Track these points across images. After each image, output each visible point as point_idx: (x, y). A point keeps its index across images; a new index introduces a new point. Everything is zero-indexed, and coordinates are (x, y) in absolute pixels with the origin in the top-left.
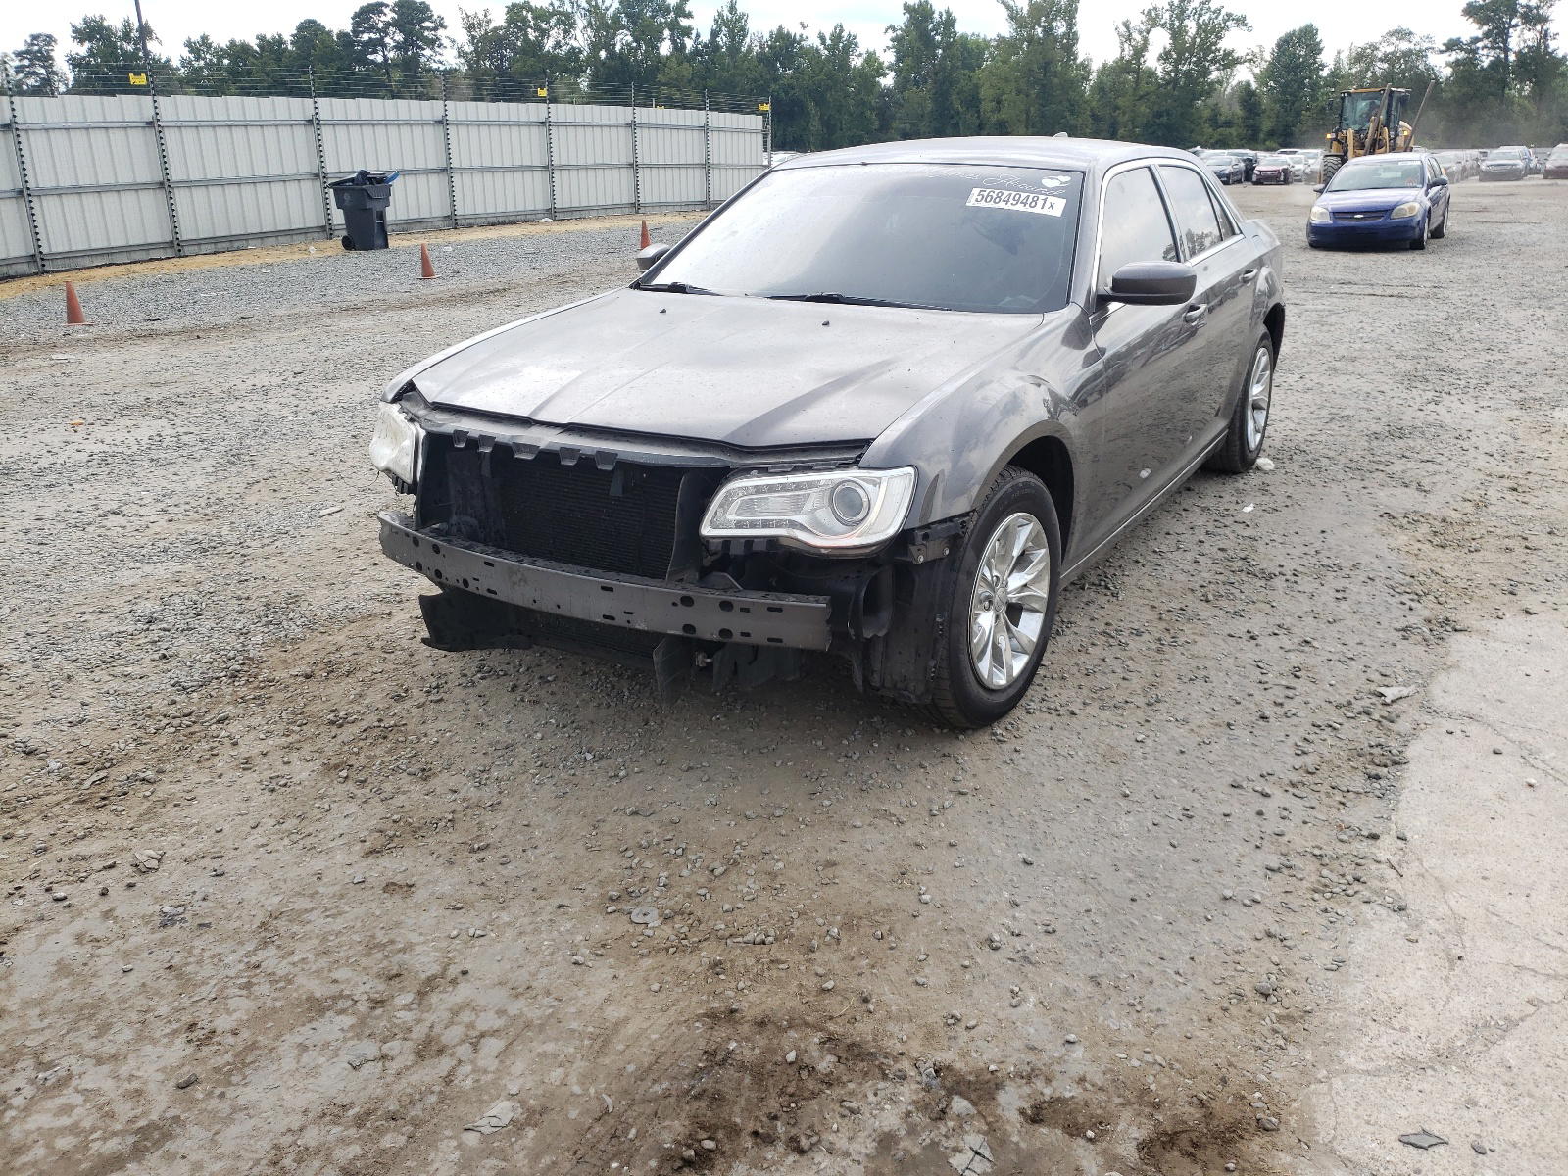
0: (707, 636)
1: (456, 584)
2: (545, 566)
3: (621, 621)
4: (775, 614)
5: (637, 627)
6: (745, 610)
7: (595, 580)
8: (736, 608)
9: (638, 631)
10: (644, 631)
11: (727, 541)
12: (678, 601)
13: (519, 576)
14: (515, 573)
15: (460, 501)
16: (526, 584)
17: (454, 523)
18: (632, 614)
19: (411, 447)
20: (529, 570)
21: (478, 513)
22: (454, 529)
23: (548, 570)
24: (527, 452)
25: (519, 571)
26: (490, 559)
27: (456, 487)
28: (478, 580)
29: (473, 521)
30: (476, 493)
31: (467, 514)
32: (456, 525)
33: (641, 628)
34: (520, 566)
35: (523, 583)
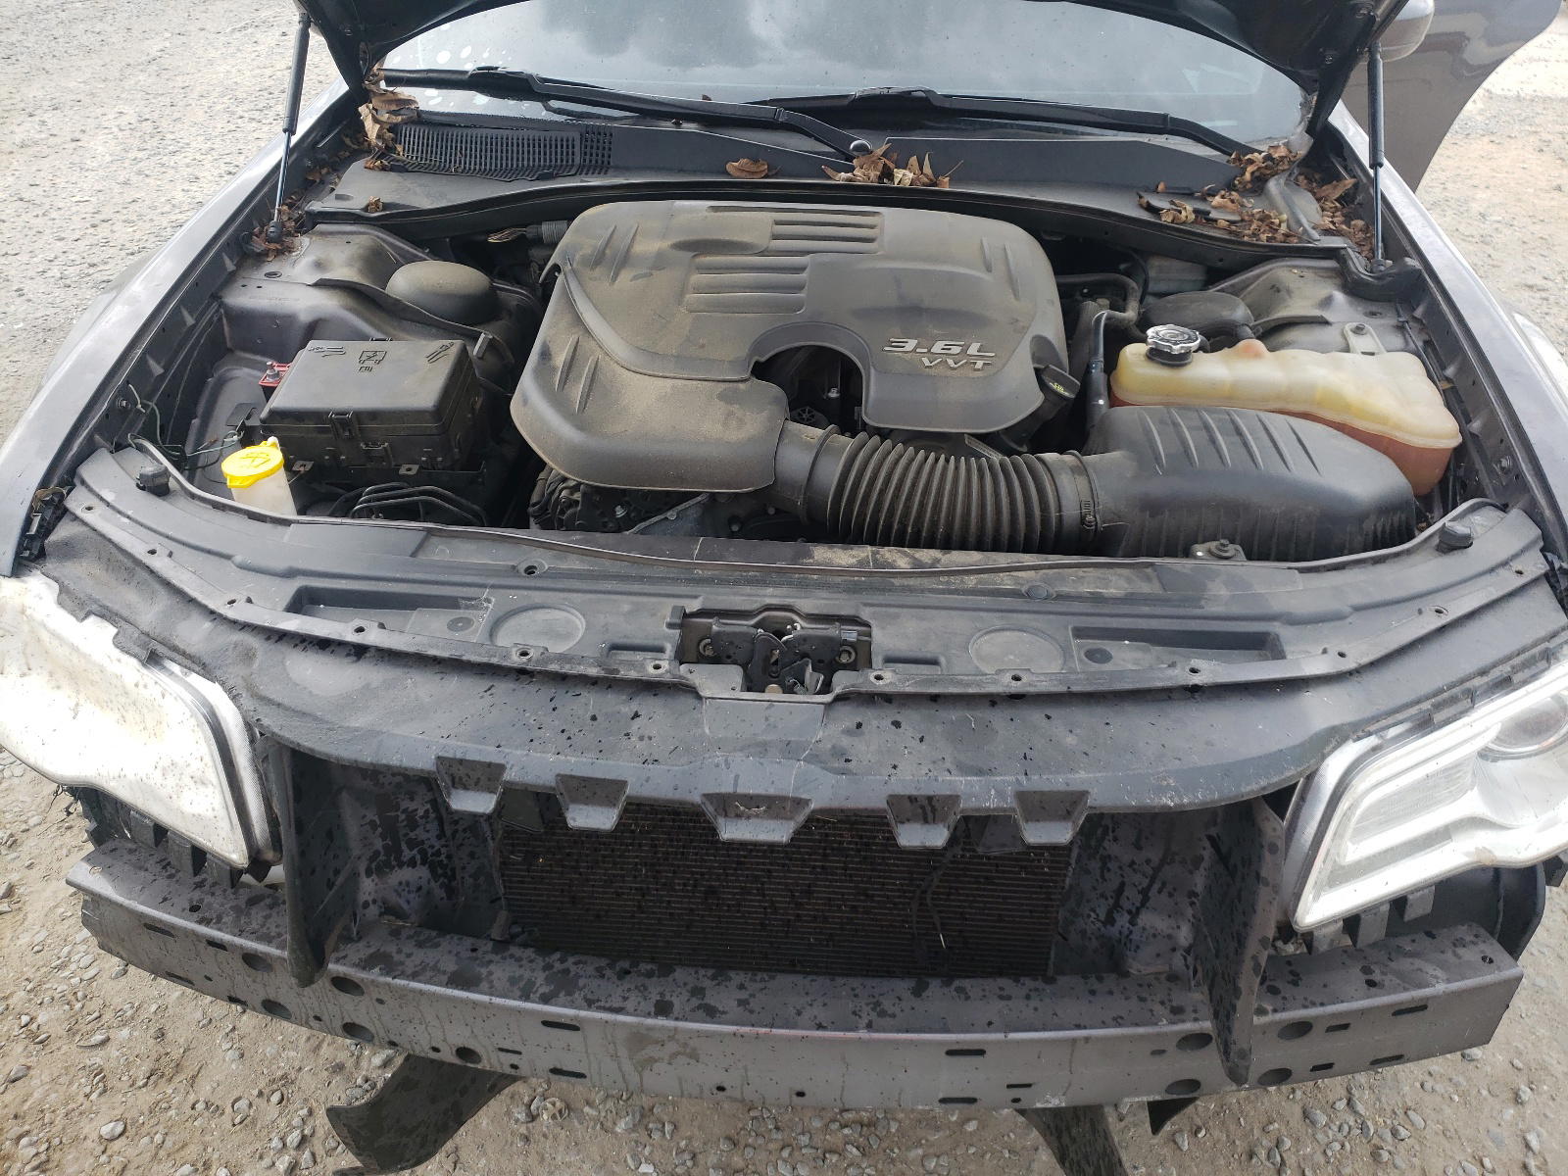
1: (432, 1055)
3: (992, 1101)
4: (1407, 1017)
6: (1341, 1027)
7: (928, 1038)
12: (1171, 1045)
13: (671, 1047)
14: (657, 1042)
15: (379, 844)
16: (693, 1062)
17: (370, 899)
18: (1029, 1085)
19: (210, 764)
20: (709, 1035)
21: (430, 851)
22: (373, 911)
23: (774, 1031)
24: (757, 816)
25: (671, 1038)
26: (566, 1016)
27: (364, 817)
28: (519, 1053)
29: (421, 873)
30: (421, 812)
31: (401, 865)
32: (374, 901)
33: (1050, 1106)
34: (676, 1029)
35: (682, 1060)
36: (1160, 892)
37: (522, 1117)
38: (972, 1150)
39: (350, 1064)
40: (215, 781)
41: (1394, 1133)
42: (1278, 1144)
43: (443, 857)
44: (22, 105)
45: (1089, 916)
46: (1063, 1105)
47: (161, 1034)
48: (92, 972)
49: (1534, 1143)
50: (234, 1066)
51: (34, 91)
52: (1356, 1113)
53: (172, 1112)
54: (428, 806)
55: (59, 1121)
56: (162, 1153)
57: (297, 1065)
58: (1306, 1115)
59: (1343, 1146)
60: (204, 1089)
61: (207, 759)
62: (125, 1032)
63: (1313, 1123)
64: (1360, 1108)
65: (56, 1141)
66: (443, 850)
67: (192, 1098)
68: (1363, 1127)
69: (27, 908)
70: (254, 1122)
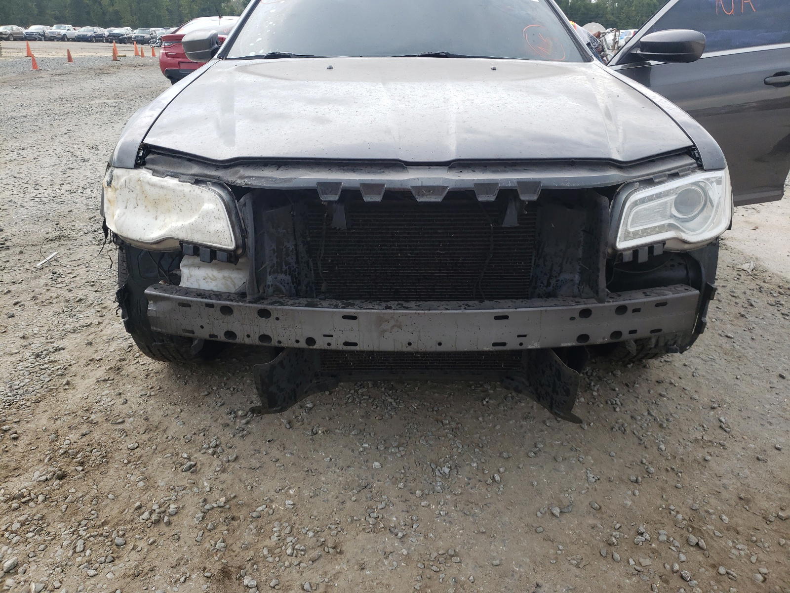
0: (599, 341)
1: (296, 345)
2: (419, 307)
3: (513, 344)
4: (660, 308)
5: (530, 347)
6: (636, 310)
7: (487, 312)
8: (630, 310)
9: (530, 350)
10: (537, 350)
11: (636, 251)
12: (577, 315)
13: (392, 323)
14: (386, 321)
15: (275, 260)
16: (400, 330)
17: (270, 284)
18: (525, 336)
19: (222, 210)
20: (406, 315)
21: (292, 269)
22: (271, 290)
23: (430, 311)
24: (429, 194)
25: (392, 317)
26: (351, 312)
27: (271, 246)
28: (331, 336)
29: (288, 278)
30: (291, 249)
31: (282, 272)
32: (272, 285)
33: (534, 347)
34: (394, 313)
35: (395, 329)
36: (566, 263)
37: (310, 433)
38: (499, 434)
39: (231, 424)
40: (224, 217)
41: (667, 420)
42: (622, 425)
43: (296, 273)
44: (7, 148)
45: (540, 286)
46: (539, 347)
47: (147, 419)
48: (112, 403)
49: (723, 420)
50: (181, 426)
51: (11, 144)
52: (651, 415)
53: (159, 440)
54: (293, 247)
55: (109, 445)
56: (156, 451)
57: (208, 425)
58: (632, 417)
59: (648, 425)
60: (170, 433)
61: (221, 209)
62: (131, 419)
63: (635, 419)
64: (653, 414)
65: (109, 450)
66: (297, 269)
67: (165, 436)
68: (655, 420)
69: (77, 387)
70: (194, 441)
